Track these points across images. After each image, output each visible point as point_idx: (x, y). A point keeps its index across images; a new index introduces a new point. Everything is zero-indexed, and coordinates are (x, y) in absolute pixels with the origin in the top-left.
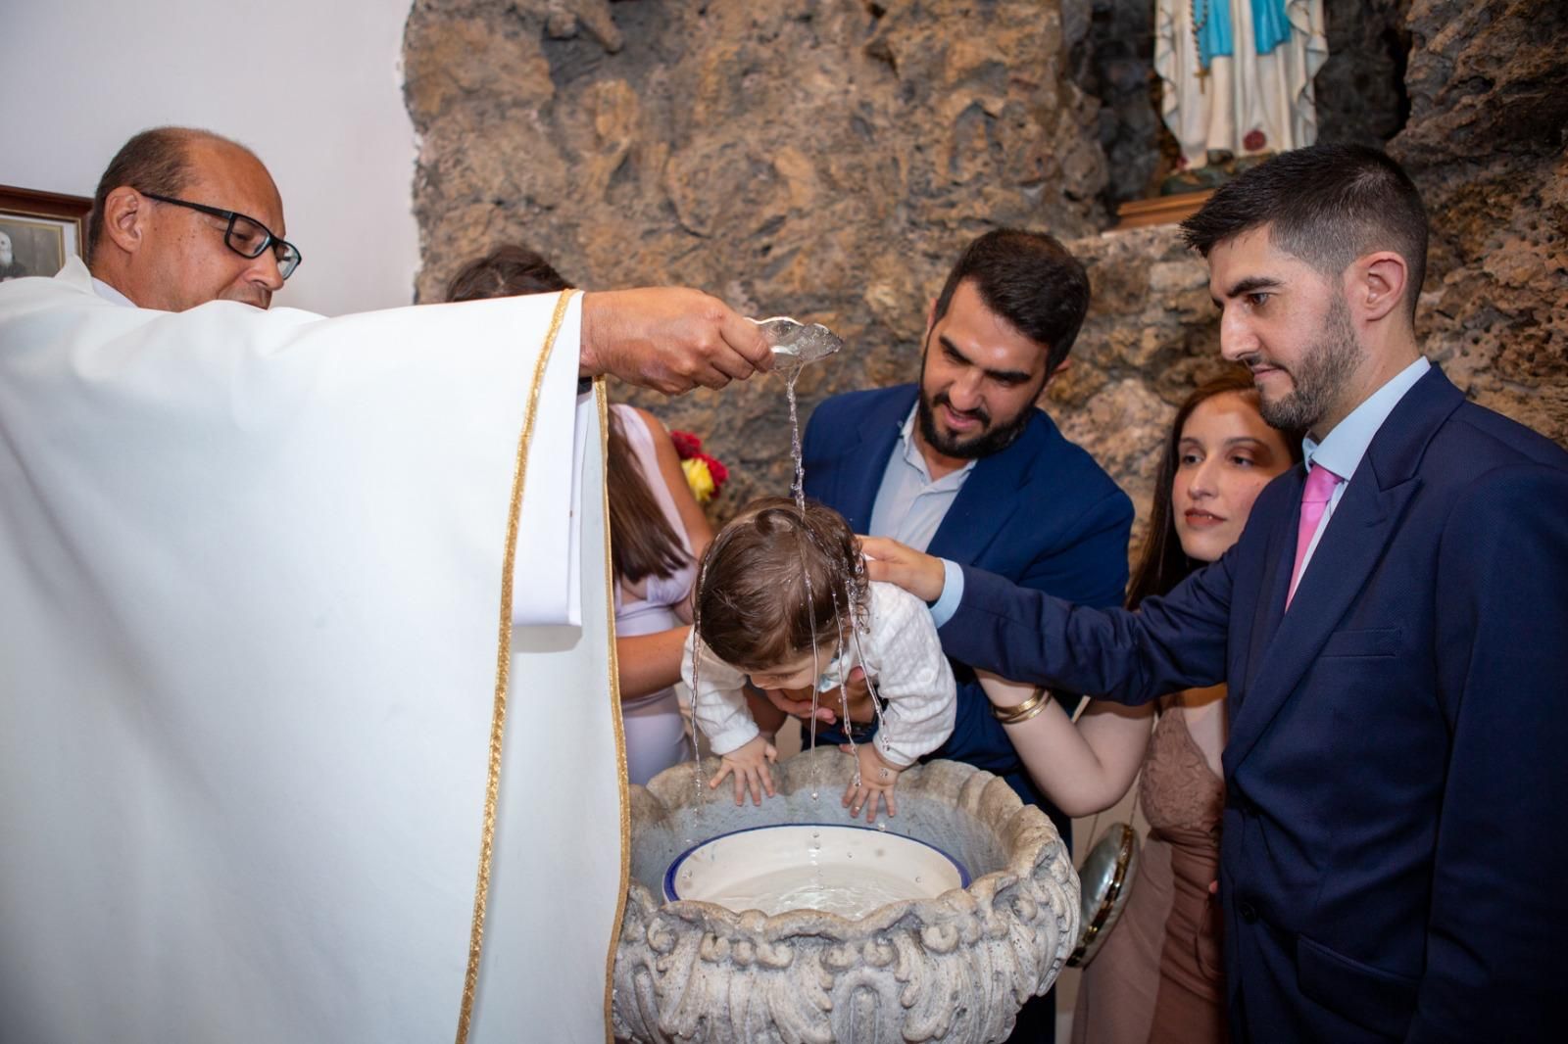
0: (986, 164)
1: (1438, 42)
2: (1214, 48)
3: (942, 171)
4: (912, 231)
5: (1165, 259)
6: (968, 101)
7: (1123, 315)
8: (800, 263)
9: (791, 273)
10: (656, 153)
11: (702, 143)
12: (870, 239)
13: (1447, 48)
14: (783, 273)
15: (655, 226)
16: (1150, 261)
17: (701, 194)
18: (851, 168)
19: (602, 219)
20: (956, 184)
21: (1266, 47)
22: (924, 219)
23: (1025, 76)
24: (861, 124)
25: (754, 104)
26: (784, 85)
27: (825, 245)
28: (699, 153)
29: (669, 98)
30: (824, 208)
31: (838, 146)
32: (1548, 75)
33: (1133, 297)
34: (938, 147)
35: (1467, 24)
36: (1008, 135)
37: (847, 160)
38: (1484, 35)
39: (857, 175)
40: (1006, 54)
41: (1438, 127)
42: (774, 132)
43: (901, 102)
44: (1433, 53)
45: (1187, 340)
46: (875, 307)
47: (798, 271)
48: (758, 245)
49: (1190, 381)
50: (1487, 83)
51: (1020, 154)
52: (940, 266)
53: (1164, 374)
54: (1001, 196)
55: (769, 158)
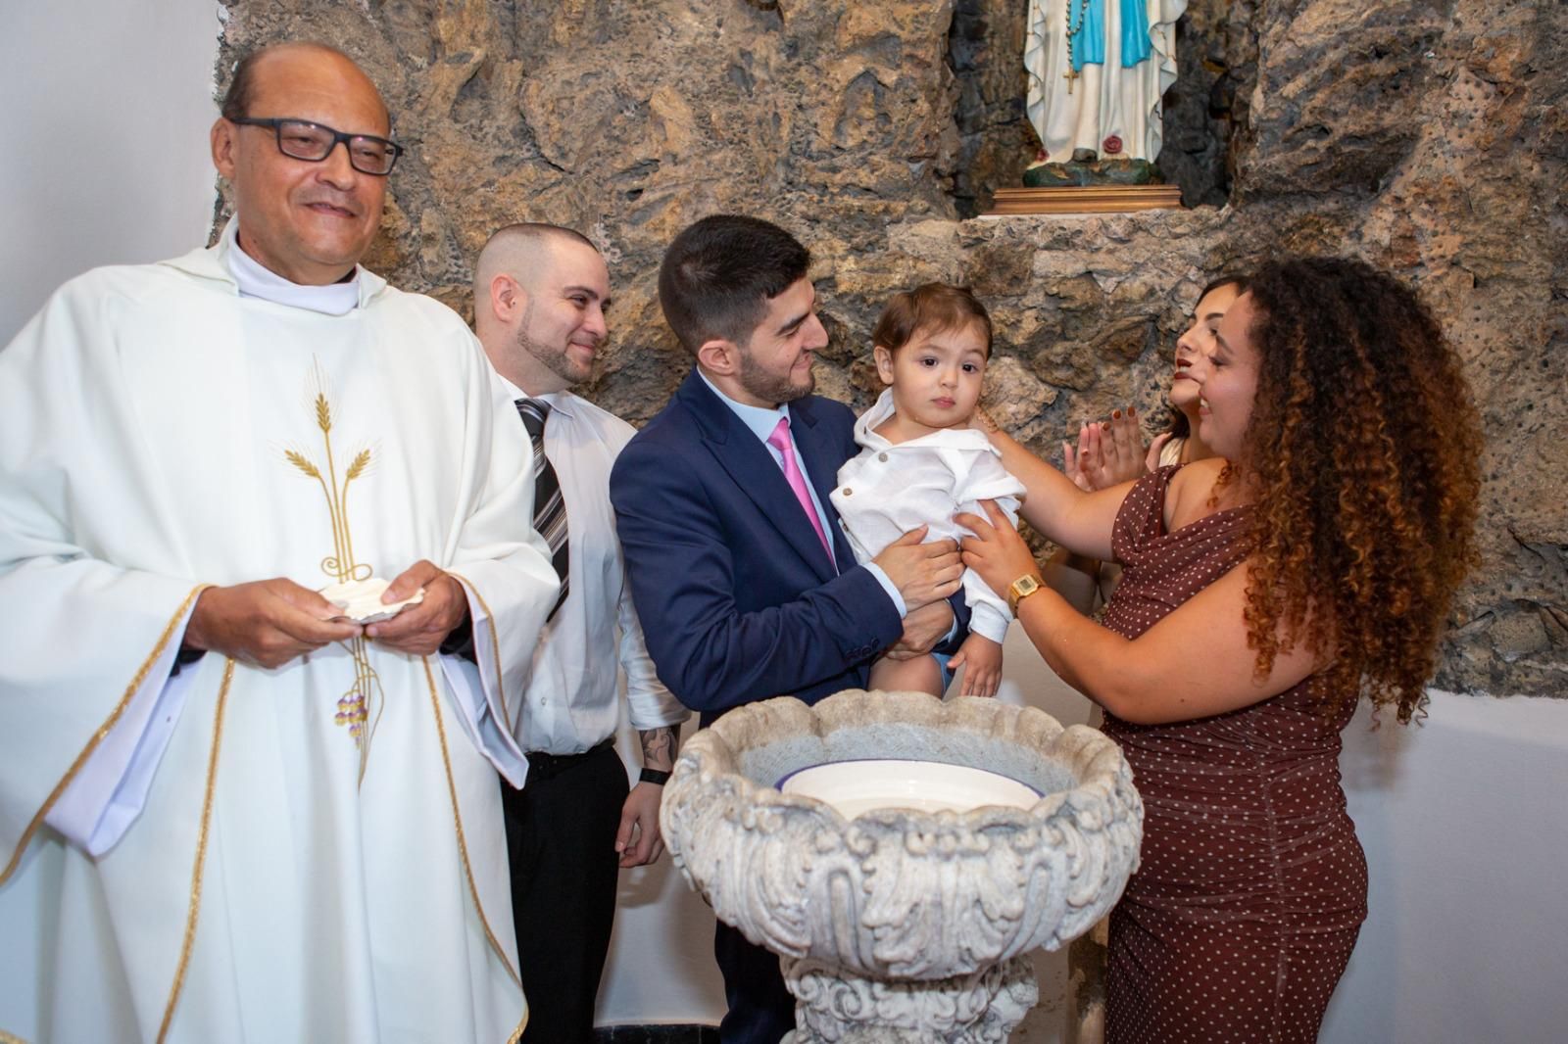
0: (871, 133)
1: (1290, 89)
2: (1088, 56)
3: (827, 135)
4: (789, 191)
5: (1047, 248)
6: (861, 69)
7: (1006, 296)
8: (673, 211)
9: (663, 221)
10: (509, 73)
11: (561, 67)
12: (746, 195)
13: (1297, 97)
14: (655, 219)
15: (508, 153)
16: (1034, 248)
17: (565, 124)
18: (731, 118)
19: (450, 137)
20: (838, 148)
21: (1130, 62)
22: (803, 179)
23: (921, 53)
24: (739, 73)
25: (618, 33)
26: (648, 17)
27: (700, 196)
28: (560, 78)
29: (513, 9)
30: (702, 157)
31: (714, 93)
32: (1374, 134)
33: (1016, 280)
34: (822, 110)
35: (1313, 80)
36: (897, 111)
37: (725, 109)
38: (1327, 92)
39: (737, 126)
40: (903, 29)
41: (1289, 163)
42: (645, 69)
43: (783, 57)
44: (1286, 99)
45: (1064, 323)
48: (624, 187)
49: (1067, 363)
50: (1324, 132)
51: (909, 131)
52: (819, 231)
53: (1041, 355)
54: (888, 167)
55: (640, 95)
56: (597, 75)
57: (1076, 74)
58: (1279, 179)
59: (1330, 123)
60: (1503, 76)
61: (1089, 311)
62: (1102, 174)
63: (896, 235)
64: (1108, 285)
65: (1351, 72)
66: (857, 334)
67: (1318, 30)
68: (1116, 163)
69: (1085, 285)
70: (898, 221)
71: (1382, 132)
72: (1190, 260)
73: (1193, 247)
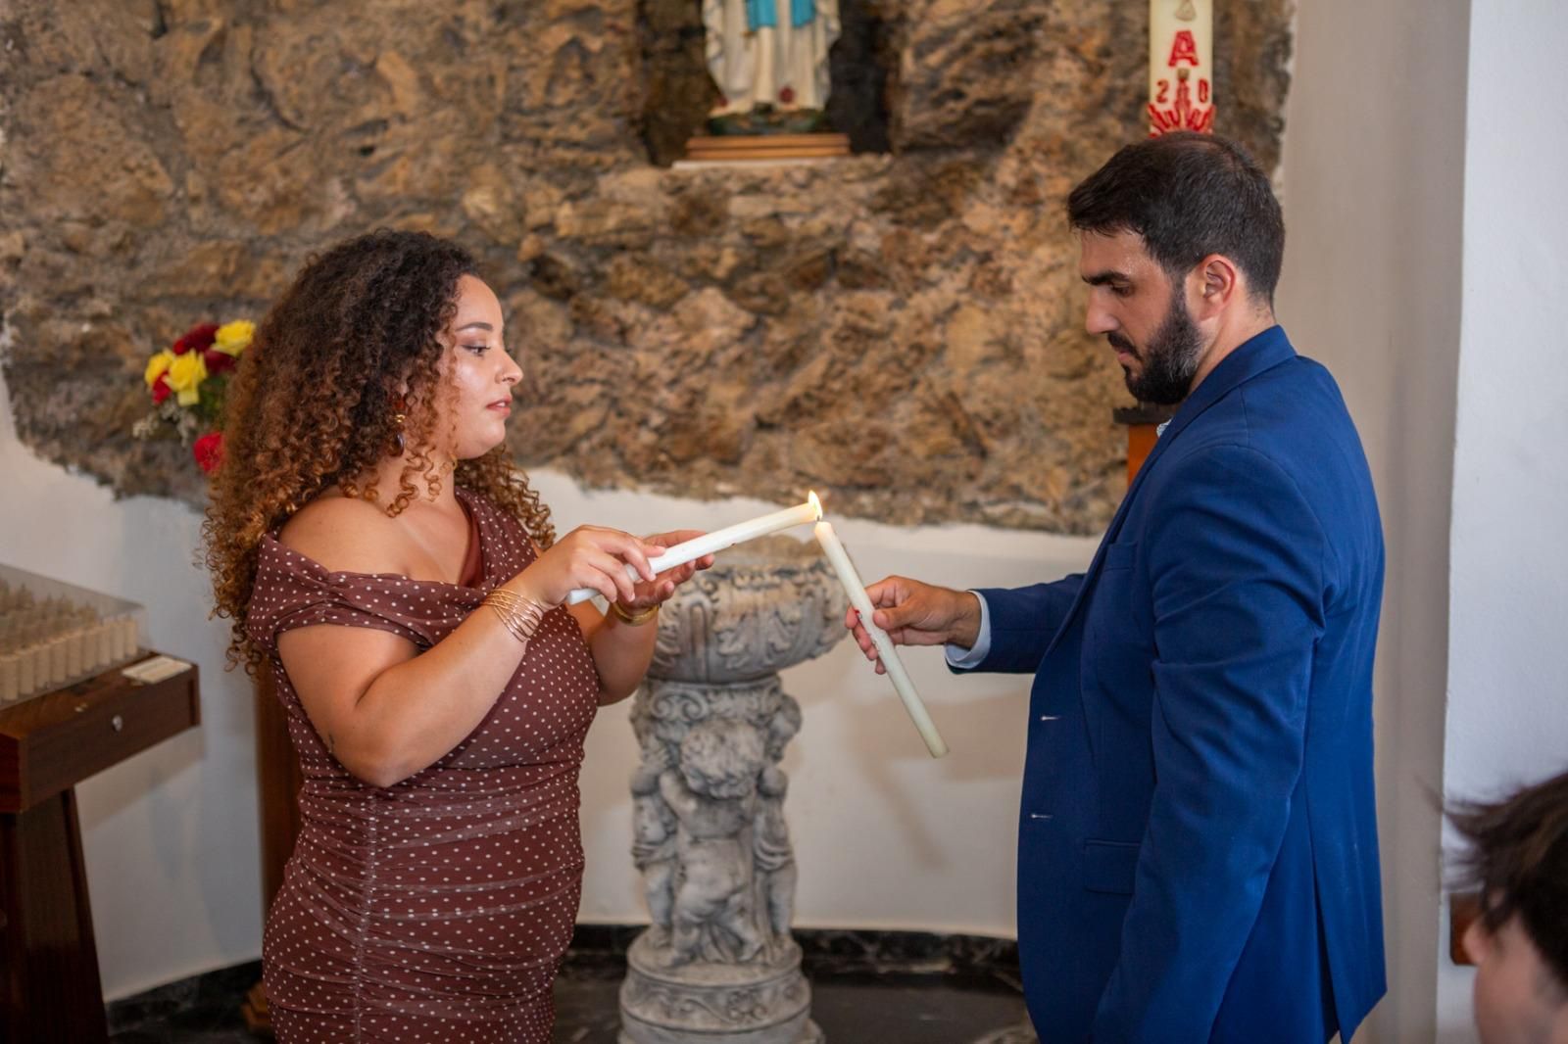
0: (579, 92)
1: (934, 59)
2: (763, 19)
3: (536, 93)
4: (506, 144)
5: (743, 192)
6: (567, 37)
7: (707, 235)
8: (403, 166)
9: (395, 175)
10: (242, 38)
11: (285, 32)
12: (468, 149)
13: (939, 66)
14: (386, 174)
15: (248, 114)
16: (728, 194)
17: (301, 88)
18: (450, 79)
19: (197, 102)
20: (549, 105)
21: (798, 24)
22: (517, 134)
23: (620, 23)
24: (452, 35)
27: (426, 151)
28: (288, 43)
30: (425, 115)
31: (431, 56)
32: (999, 100)
33: (715, 222)
34: (534, 71)
35: (950, 53)
36: (602, 74)
37: (444, 70)
38: (961, 63)
39: (456, 87)
41: (935, 121)
42: (365, 32)
43: (492, 21)
44: (930, 67)
45: (758, 257)
46: (472, 213)
47: (402, 175)
48: (355, 143)
49: (762, 291)
50: (958, 95)
51: (614, 90)
52: (537, 180)
53: (740, 285)
54: (597, 124)
55: (365, 58)
56: (320, 38)
57: (752, 33)
58: (928, 136)
59: (965, 88)
60: (1091, 57)
61: (778, 247)
62: (780, 125)
63: (608, 184)
64: (793, 224)
65: (980, 48)
66: (577, 272)
67: (953, 14)
68: (792, 114)
69: (774, 225)
70: (606, 171)
71: (1004, 99)
72: (860, 202)
73: (862, 190)
